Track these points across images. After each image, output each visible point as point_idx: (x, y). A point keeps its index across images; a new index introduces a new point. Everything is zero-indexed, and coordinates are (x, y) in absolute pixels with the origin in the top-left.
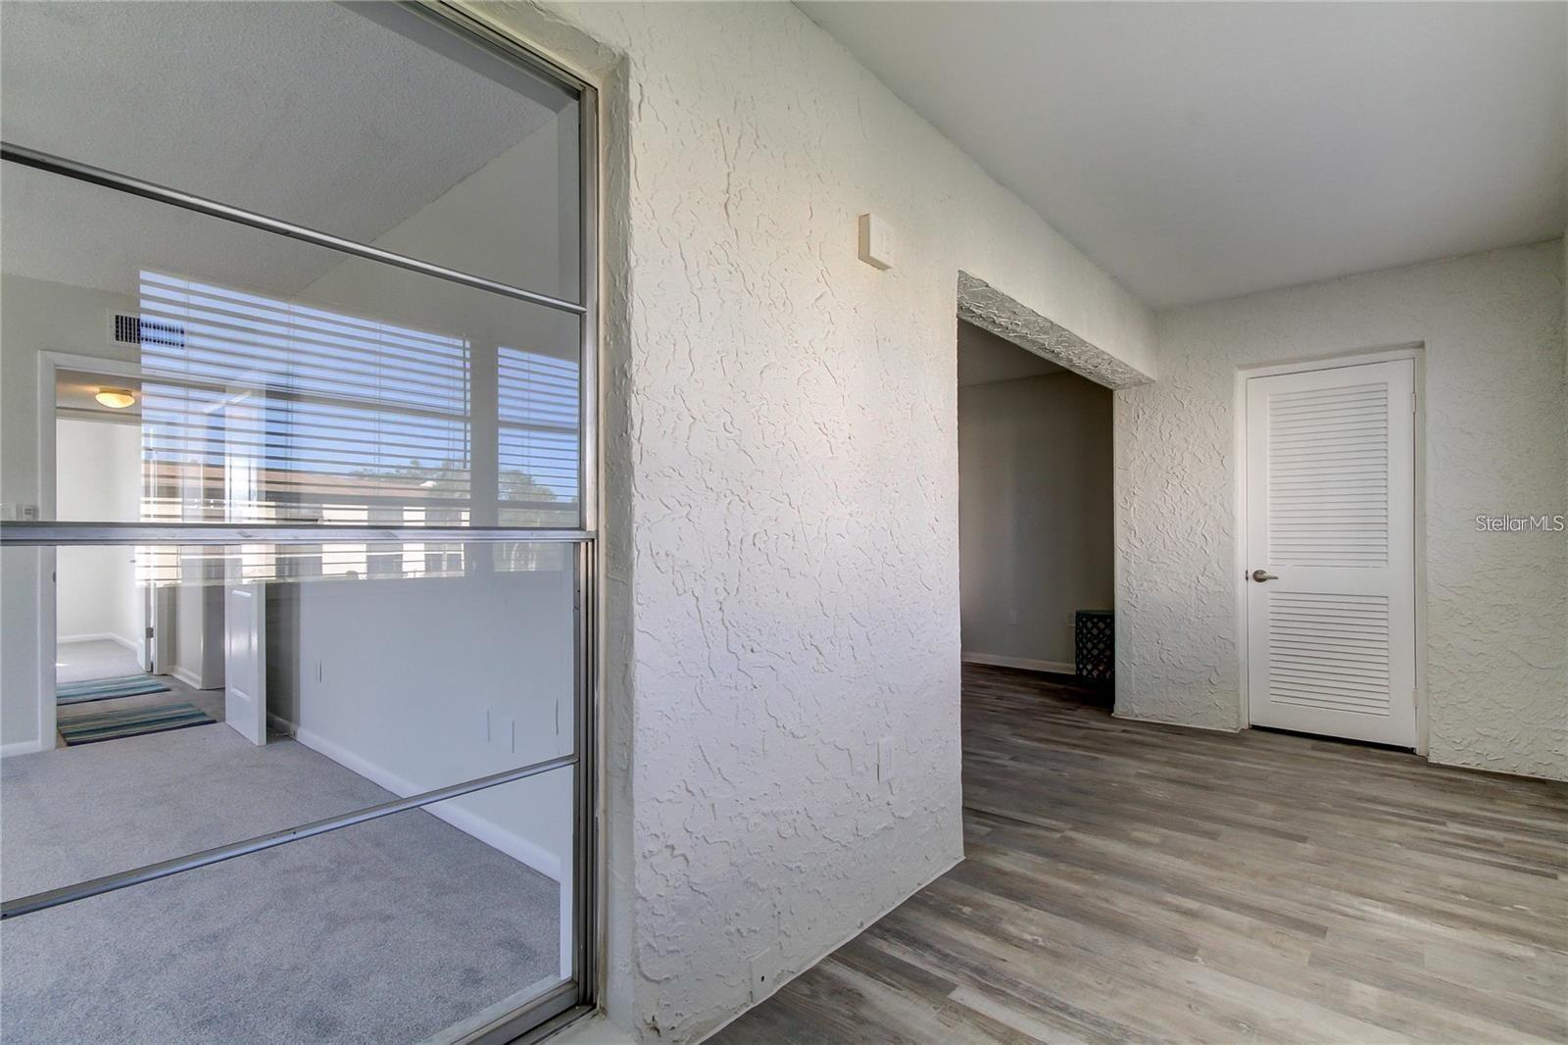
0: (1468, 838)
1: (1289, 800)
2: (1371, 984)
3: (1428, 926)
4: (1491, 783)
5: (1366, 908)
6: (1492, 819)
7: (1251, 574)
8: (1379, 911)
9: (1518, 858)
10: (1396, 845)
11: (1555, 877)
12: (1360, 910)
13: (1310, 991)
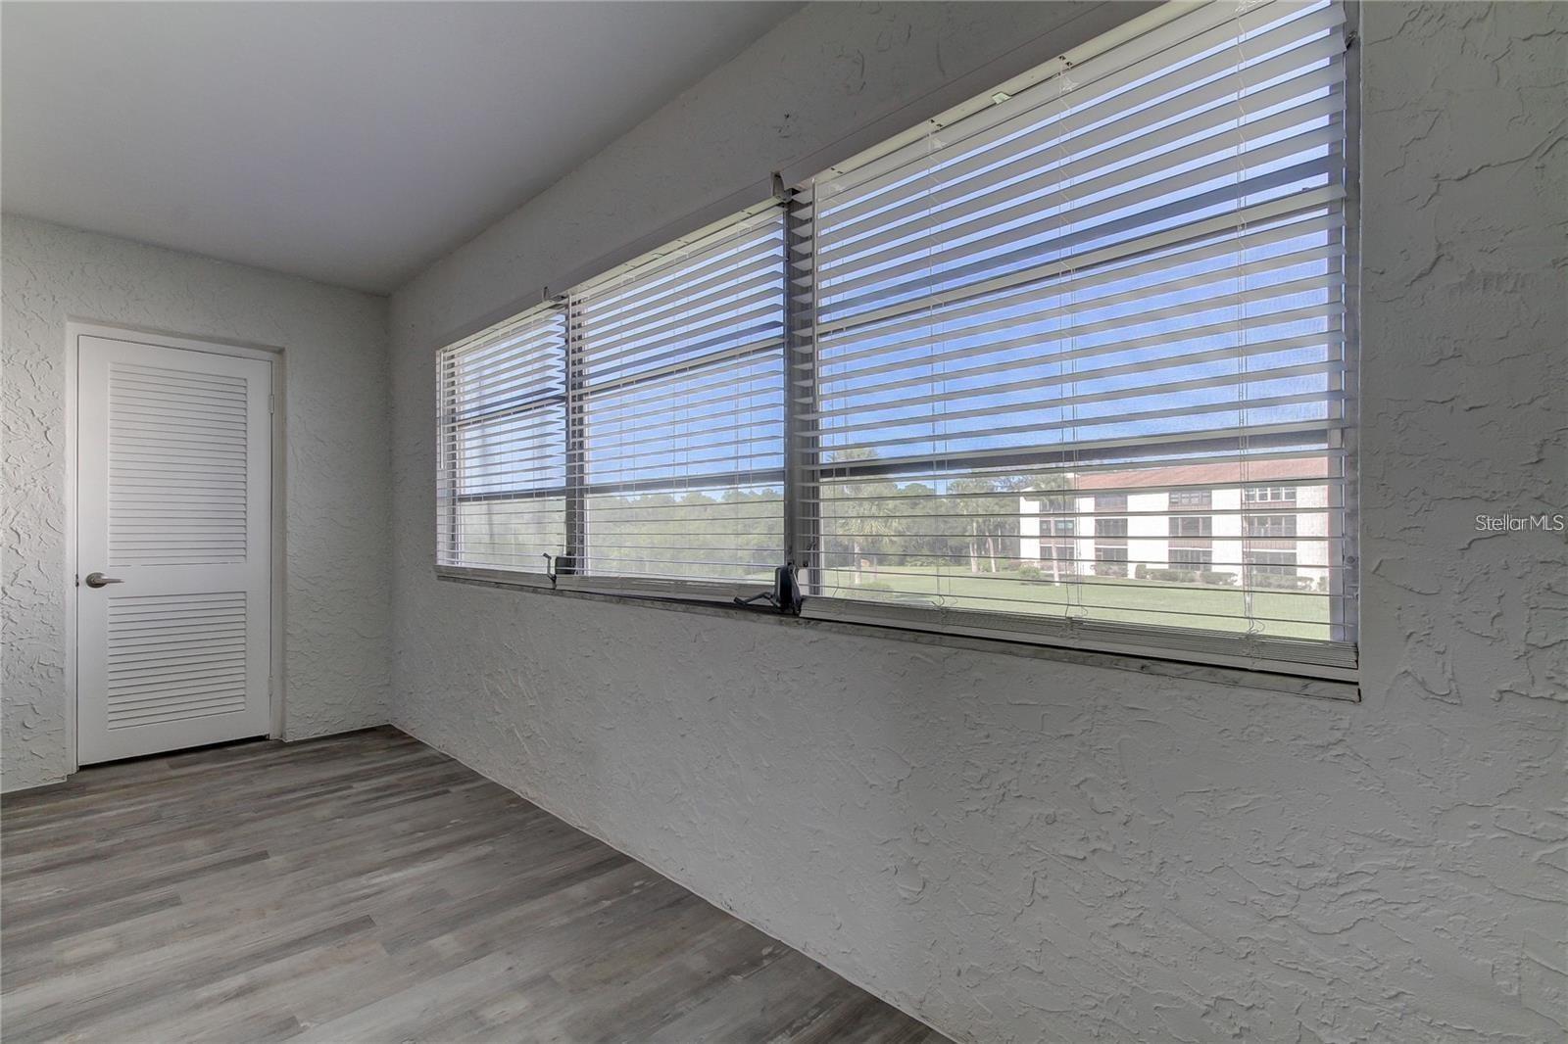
0: (377, 790)
1: (207, 827)
2: (441, 935)
3: (424, 868)
4: (346, 742)
5: (374, 881)
6: (375, 769)
7: (83, 578)
8: (385, 878)
9: (417, 789)
10: (338, 820)
11: (447, 792)
12: (373, 885)
13: (414, 973)
